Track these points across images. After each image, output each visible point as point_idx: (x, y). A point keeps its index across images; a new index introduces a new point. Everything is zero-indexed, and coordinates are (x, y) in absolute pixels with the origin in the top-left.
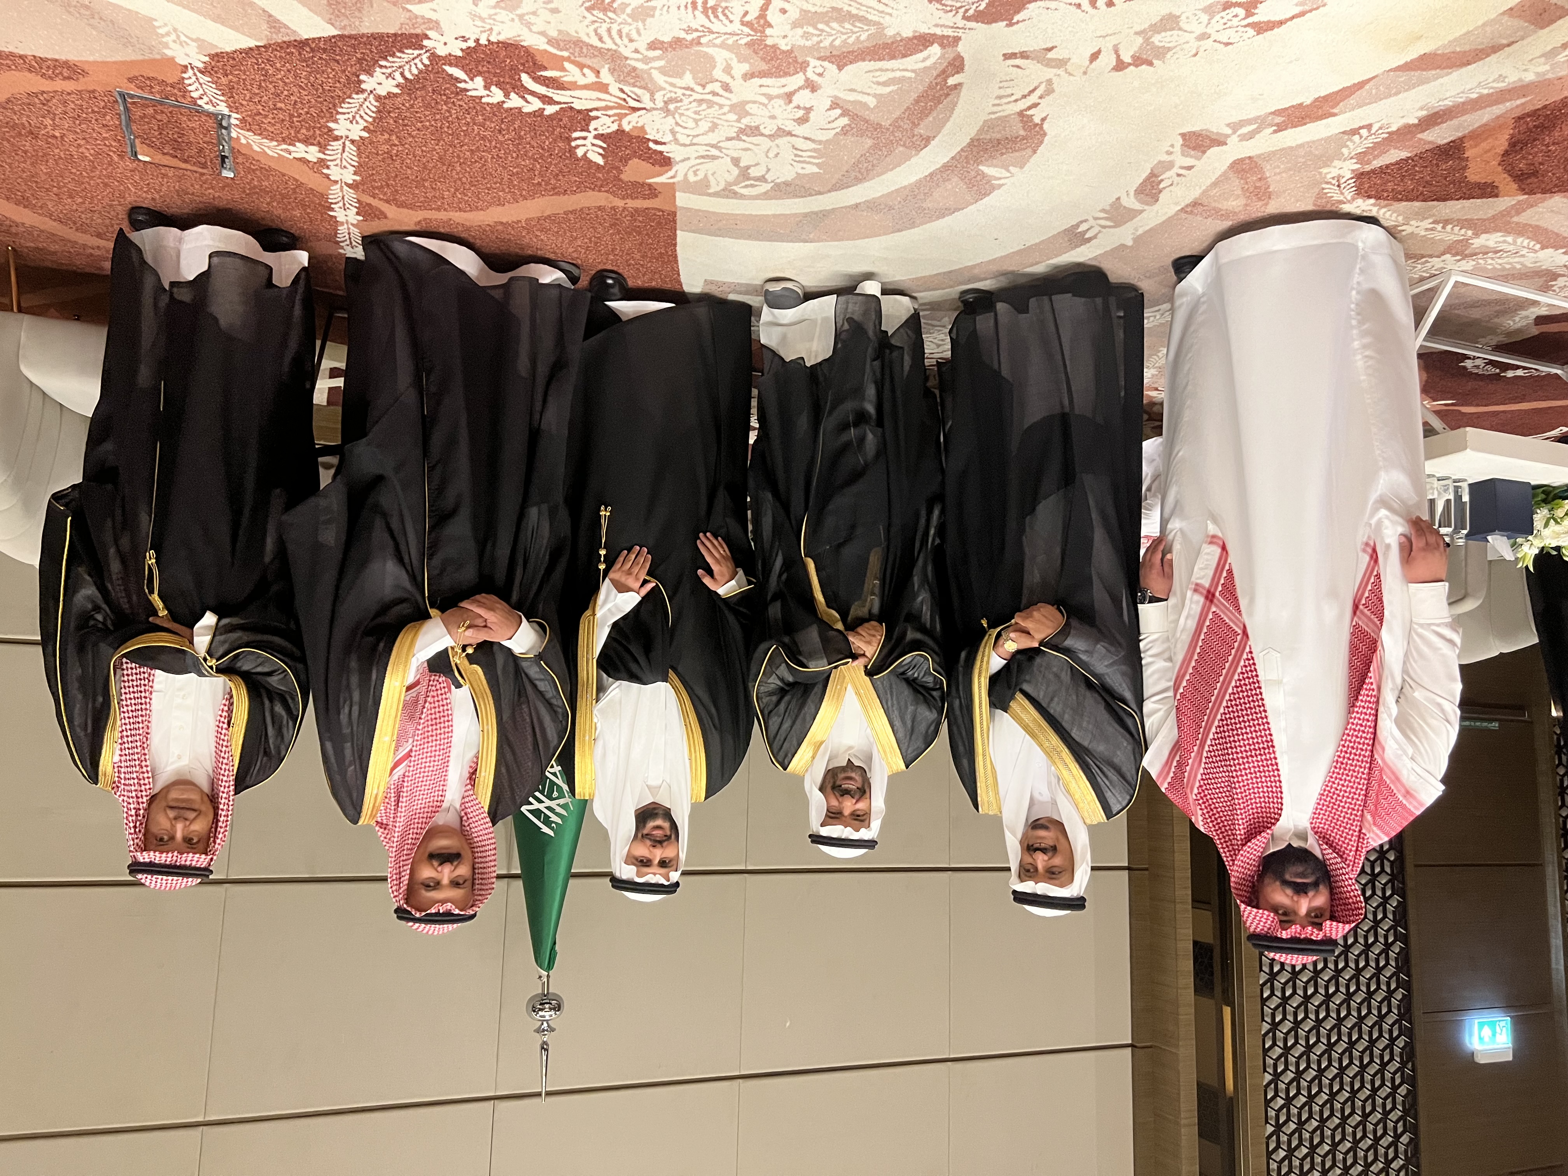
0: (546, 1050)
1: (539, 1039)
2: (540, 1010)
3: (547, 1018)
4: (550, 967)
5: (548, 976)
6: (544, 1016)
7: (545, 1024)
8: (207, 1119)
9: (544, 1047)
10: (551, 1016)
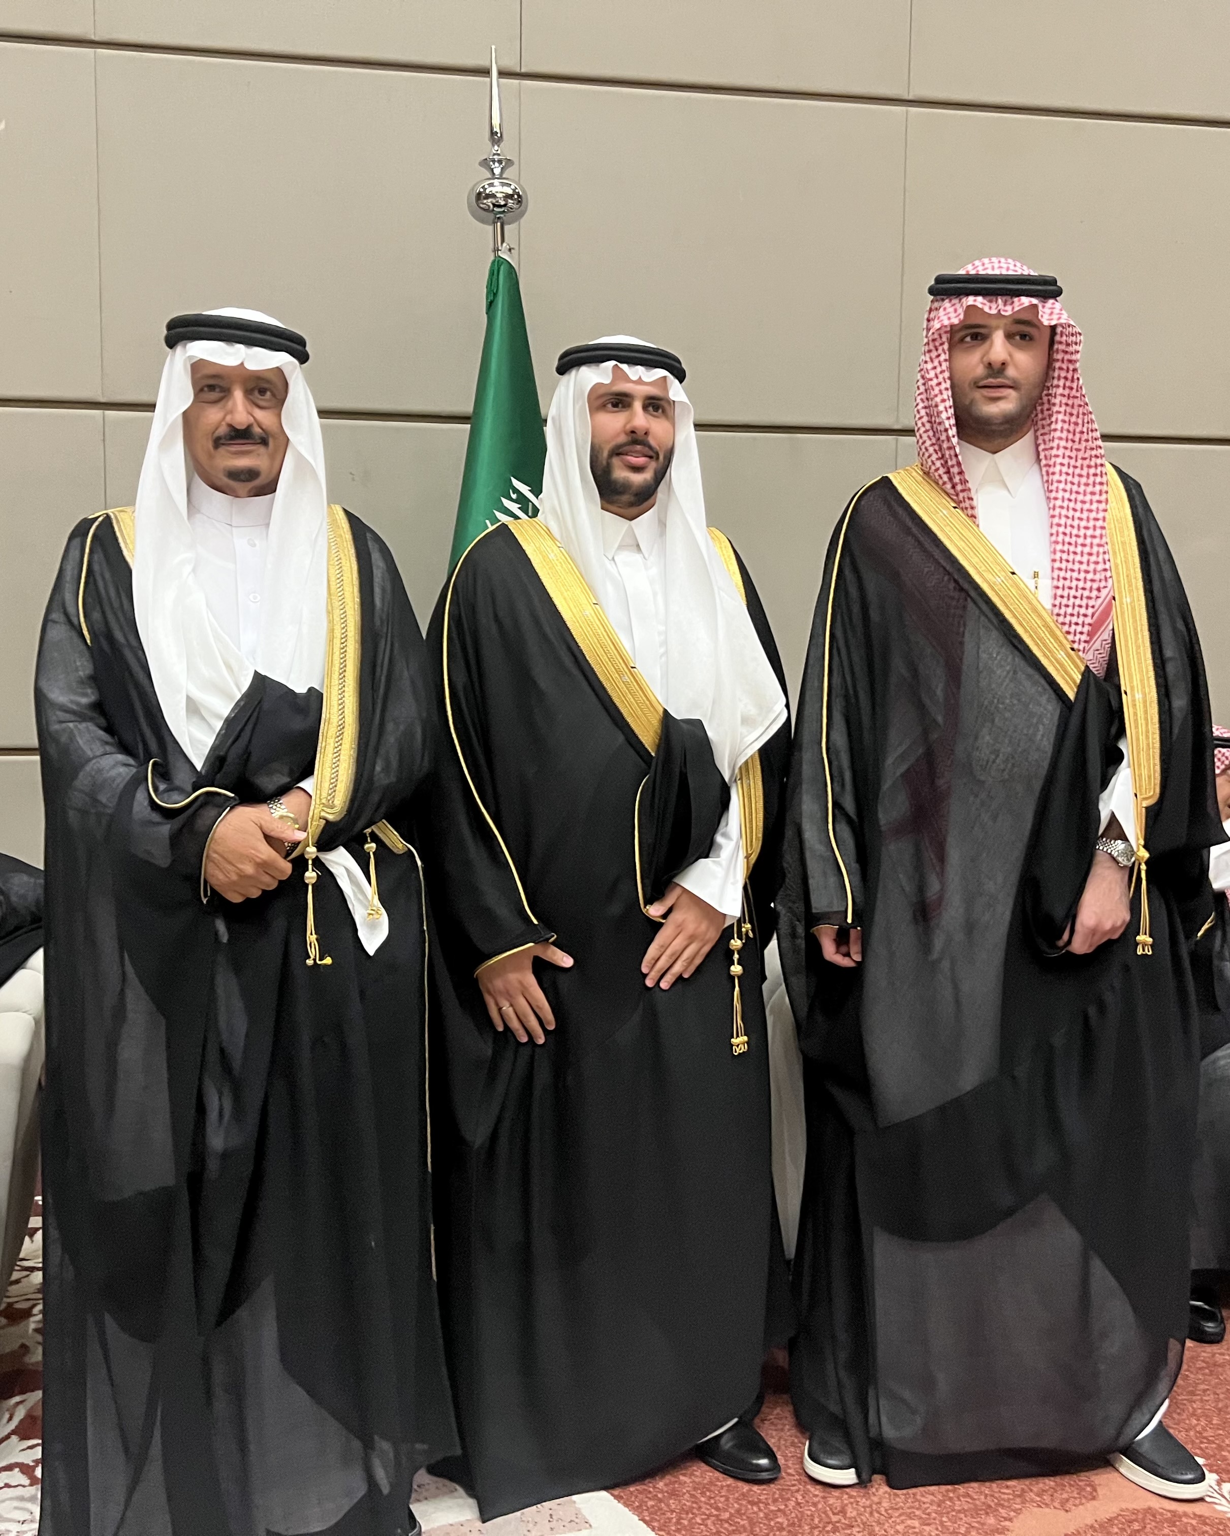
0: (493, 133)
1: (505, 150)
2: (510, 196)
3: (496, 182)
4: (498, 263)
5: (496, 250)
6: (503, 184)
7: (497, 171)
8: (904, 108)
9: (495, 138)
10: (491, 185)
